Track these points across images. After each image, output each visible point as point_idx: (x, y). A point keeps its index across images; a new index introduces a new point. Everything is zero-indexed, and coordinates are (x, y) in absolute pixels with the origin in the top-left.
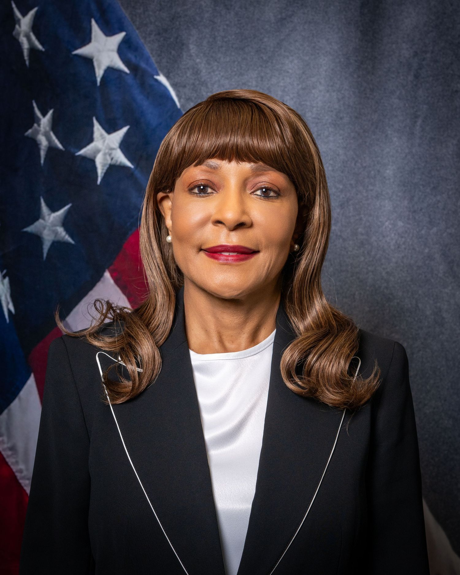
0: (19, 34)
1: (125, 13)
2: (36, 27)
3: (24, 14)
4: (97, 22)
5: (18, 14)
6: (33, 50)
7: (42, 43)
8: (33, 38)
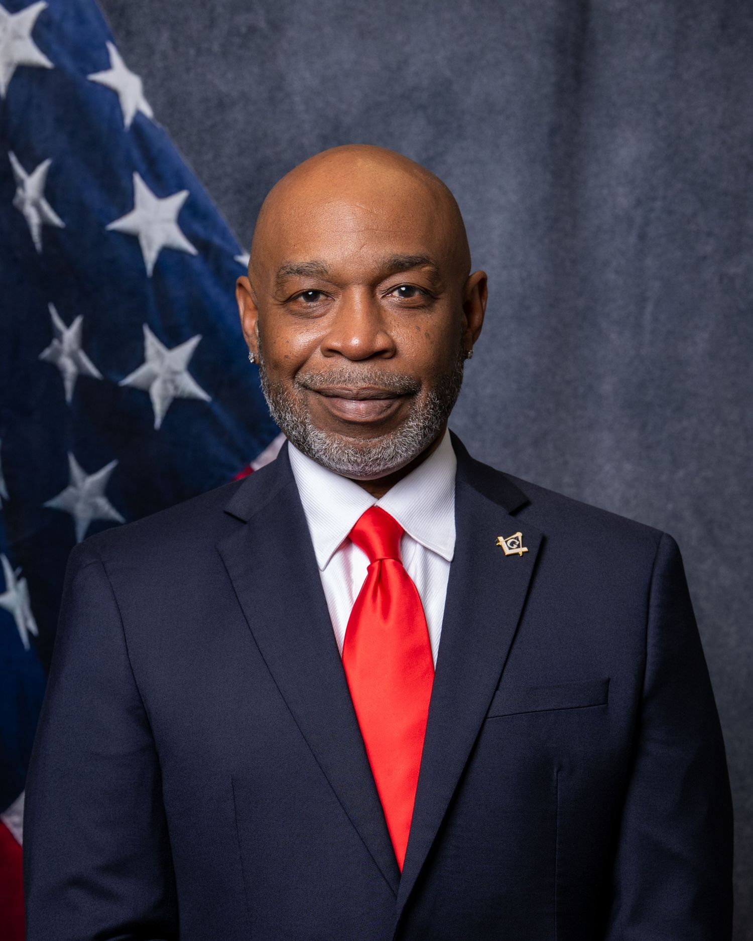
0: (23, 202)
2: (49, 191)
3: (30, 171)
4: (143, 177)
5: (19, 171)
6: (46, 227)
7: (60, 215)
8: (46, 207)
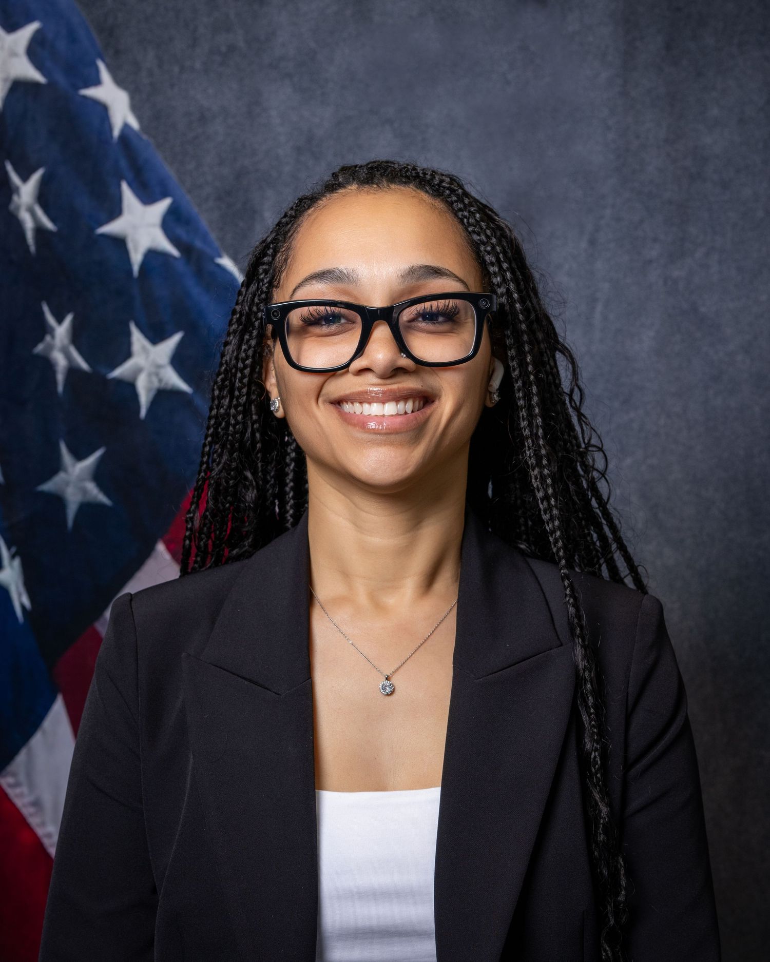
0: (18, 208)
1: (170, 171)
2: (43, 198)
3: (25, 178)
4: (130, 185)
5: (15, 178)
6: (40, 231)
7: (53, 219)
8: (39, 212)
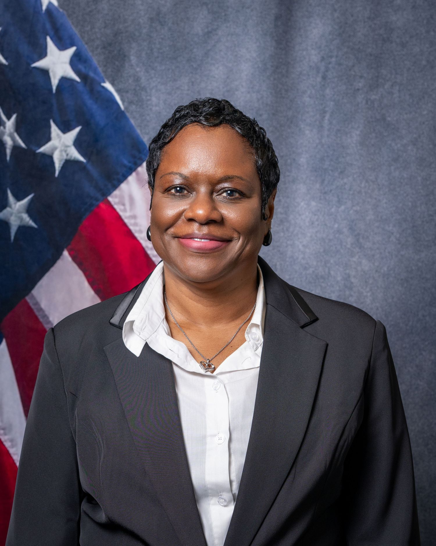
1: (75, 31)
4: (52, 39)
7: (6, 58)
